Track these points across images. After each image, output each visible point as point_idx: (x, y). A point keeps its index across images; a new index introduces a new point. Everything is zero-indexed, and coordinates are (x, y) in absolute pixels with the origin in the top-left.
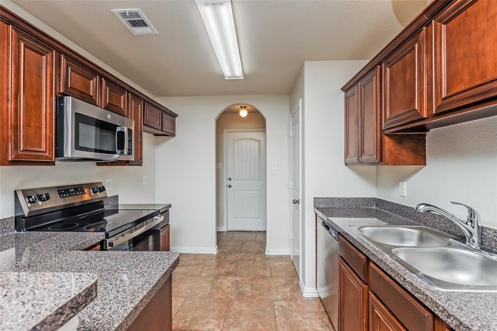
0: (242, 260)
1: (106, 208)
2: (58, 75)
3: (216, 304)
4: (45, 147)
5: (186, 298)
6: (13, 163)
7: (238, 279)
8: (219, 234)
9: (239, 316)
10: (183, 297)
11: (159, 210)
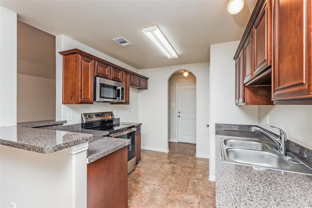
0: (181, 157)
1: (114, 123)
2: (95, 69)
3: (160, 175)
4: (90, 97)
5: (147, 170)
6: (81, 103)
7: (175, 166)
8: (170, 143)
9: (170, 181)
10: (145, 169)
11: (135, 126)
